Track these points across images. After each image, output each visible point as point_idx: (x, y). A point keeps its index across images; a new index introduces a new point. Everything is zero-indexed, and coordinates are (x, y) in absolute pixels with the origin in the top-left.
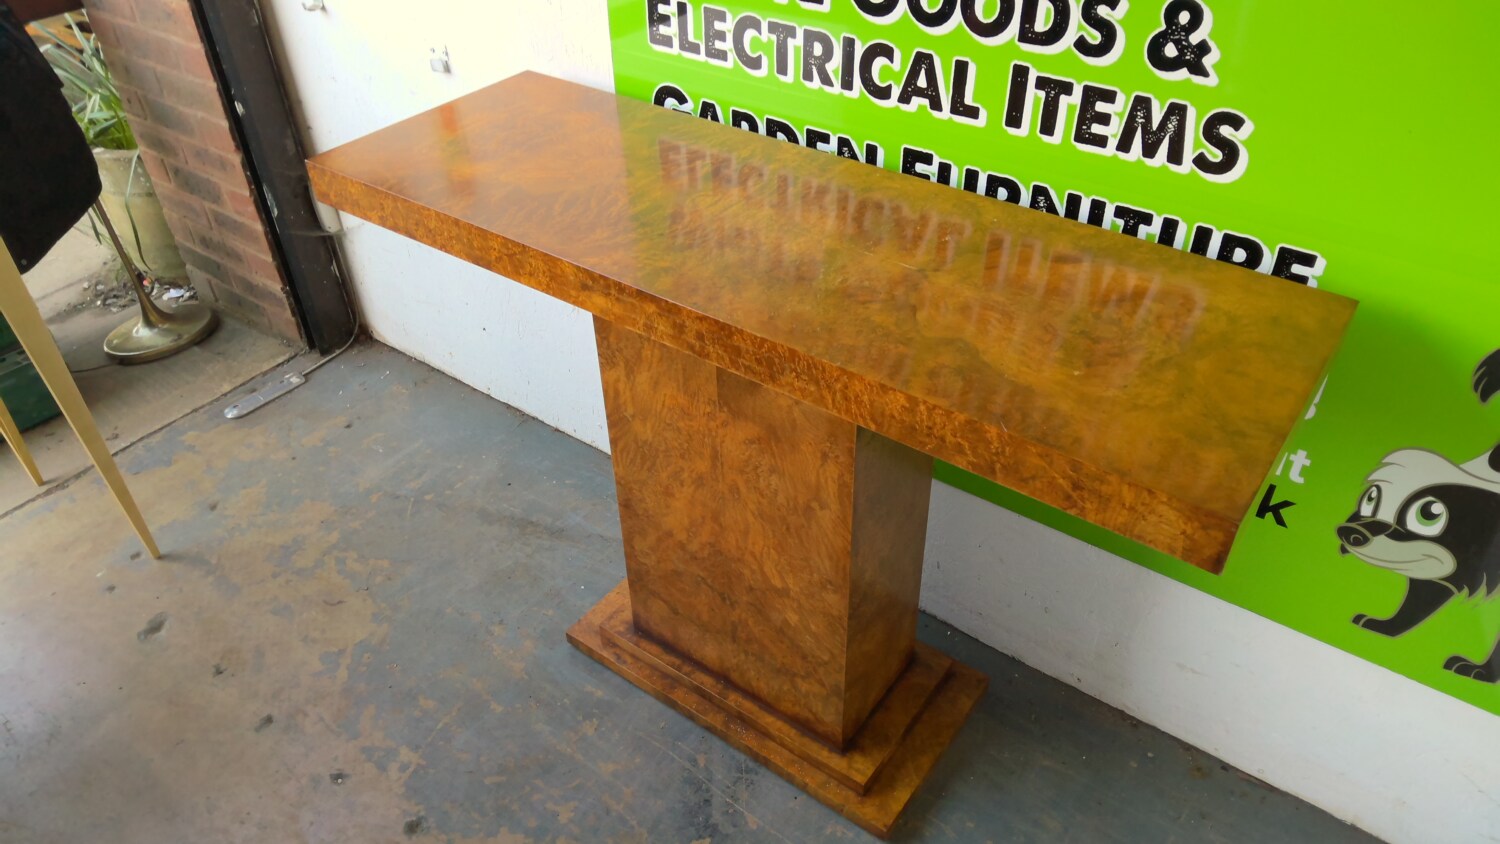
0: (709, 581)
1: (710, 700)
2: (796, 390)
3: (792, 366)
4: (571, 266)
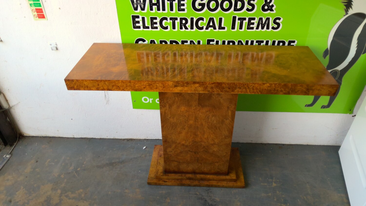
1: (192, 180)
2: (239, 92)
3: (239, 86)
4: (171, 82)
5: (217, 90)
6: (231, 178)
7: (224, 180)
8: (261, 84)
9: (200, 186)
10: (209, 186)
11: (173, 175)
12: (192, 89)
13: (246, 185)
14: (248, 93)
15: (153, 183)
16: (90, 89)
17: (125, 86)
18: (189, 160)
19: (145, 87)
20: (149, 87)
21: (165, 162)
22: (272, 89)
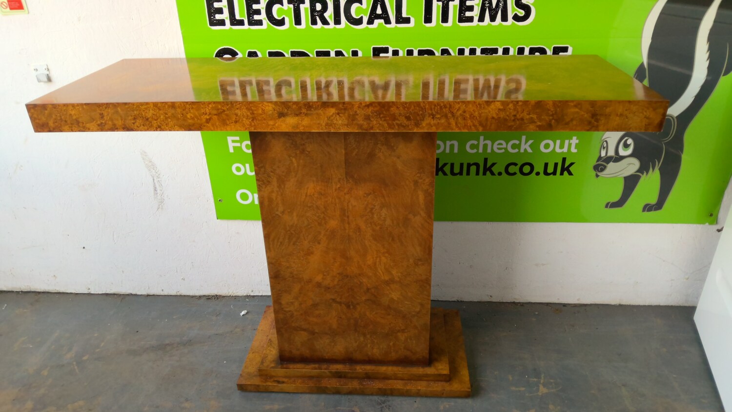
0: (338, 300)
1: (345, 377)
2: (432, 126)
3: (430, 112)
4: (270, 104)
5: (380, 124)
6: (436, 373)
7: (419, 378)
8: (481, 103)
9: (361, 393)
10: (384, 393)
11: (299, 366)
12: (322, 122)
13: (474, 391)
14: (452, 130)
15: (251, 385)
16: (84, 129)
17: (162, 117)
18: (335, 326)
19: (210, 119)
20: (218, 119)
21: (279, 331)
22: (507, 116)
